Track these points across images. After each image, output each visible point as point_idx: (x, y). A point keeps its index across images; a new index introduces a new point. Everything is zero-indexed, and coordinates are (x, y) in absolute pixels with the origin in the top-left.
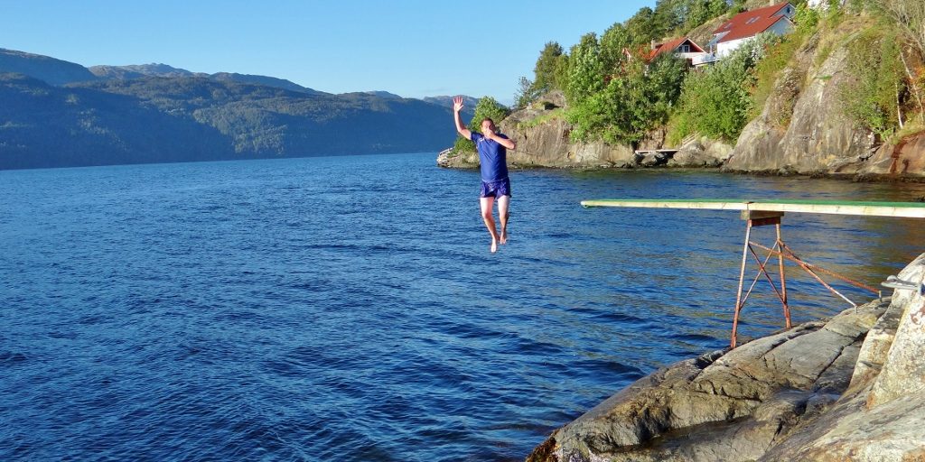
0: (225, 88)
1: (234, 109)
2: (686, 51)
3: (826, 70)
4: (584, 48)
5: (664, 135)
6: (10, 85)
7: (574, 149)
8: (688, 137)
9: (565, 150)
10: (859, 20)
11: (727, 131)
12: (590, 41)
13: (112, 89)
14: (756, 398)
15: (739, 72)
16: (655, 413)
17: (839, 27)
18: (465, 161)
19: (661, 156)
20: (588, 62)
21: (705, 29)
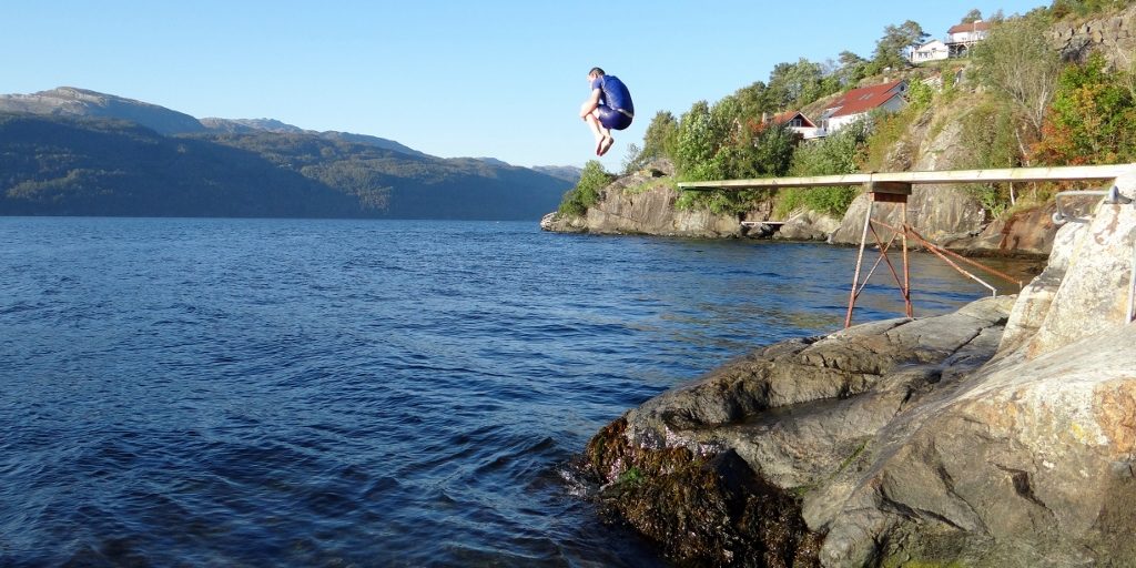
0: (333, 146)
1: (342, 168)
2: (798, 125)
3: (938, 144)
4: (693, 116)
5: (772, 207)
6: (121, 133)
7: (679, 217)
8: (796, 210)
9: (670, 218)
10: (974, 96)
11: (836, 205)
12: (701, 108)
13: (221, 141)
14: (876, 372)
15: (850, 146)
16: (749, 387)
17: (954, 103)
18: (568, 225)
19: (768, 228)
20: (697, 130)
21: (818, 106)
